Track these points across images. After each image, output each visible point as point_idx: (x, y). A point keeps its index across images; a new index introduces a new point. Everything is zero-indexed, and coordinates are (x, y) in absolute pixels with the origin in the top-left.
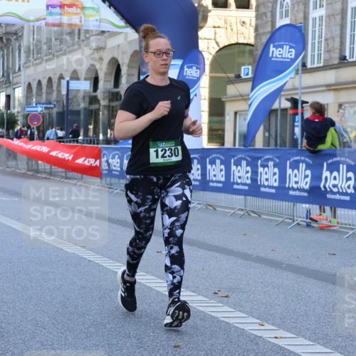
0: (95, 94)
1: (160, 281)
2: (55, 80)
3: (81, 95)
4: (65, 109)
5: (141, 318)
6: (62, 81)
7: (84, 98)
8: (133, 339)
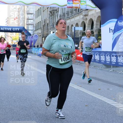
0: (84, 32)
1: (109, 99)
2: (70, 27)
3: (79, 32)
4: (74, 37)
5: (102, 113)
6: (73, 27)
7: (80, 33)
8: (100, 121)
